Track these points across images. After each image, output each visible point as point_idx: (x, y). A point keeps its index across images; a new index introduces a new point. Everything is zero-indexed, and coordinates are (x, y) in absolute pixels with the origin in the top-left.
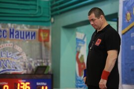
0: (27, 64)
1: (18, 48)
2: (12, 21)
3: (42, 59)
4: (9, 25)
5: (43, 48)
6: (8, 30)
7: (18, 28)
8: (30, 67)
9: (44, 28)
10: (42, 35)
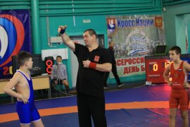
0: (150, 45)
1: (143, 33)
2: (137, 13)
3: (159, 40)
4: (135, 16)
5: (159, 31)
6: (135, 20)
7: (142, 18)
8: (152, 47)
9: (158, 16)
10: (157, 21)
